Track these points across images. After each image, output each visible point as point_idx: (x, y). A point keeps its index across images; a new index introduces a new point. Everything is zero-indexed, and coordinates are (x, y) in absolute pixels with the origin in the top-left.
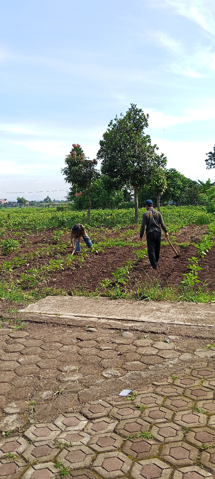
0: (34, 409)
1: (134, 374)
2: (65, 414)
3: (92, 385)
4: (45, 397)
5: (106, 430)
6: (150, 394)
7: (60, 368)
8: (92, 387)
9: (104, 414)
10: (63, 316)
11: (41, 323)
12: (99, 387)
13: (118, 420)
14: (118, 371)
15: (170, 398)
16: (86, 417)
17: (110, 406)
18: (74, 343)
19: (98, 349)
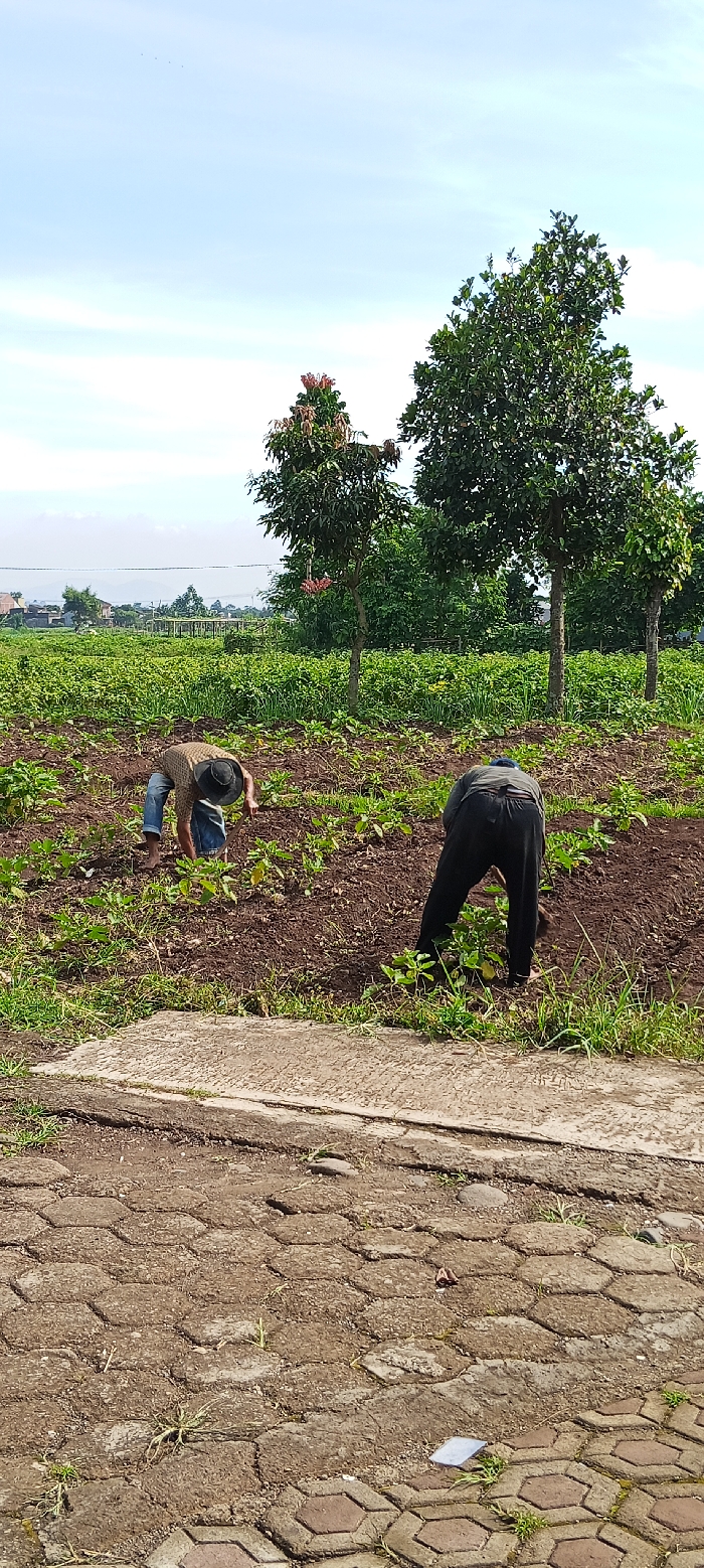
0: (64, 1496)
1: (500, 1371)
2: (195, 1530)
3: (318, 1410)
4: (118, 1450)
6: (565, 1463)
7: (189, 1326)
8: (317, 1417)
9: (361, 1538)
10: (218, 1103)
11: (125, 1125)
12: (349, 1419)
14: (431, 1356)
15: (648, 1487)
16: (284, 1547)
17: (387, 1504)
18: (254, 1219)
19: (355, 1252)
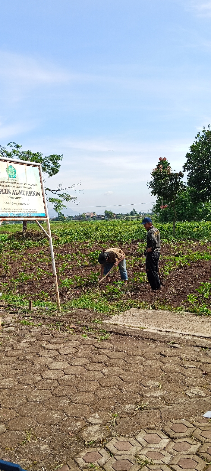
0: (116, 421)
2: (147, 430)
3: (175, 403)
4: (128, 411)
5: (189, 452)
7: (143, 383)
8: (175, 405)
9: (186, 434)
10: (146, 330)
11: (125, 335)
12: (182, 406)
13: (201, 442)
14: (202, 391)
16: (168, 435)
17: (193, 426)
18: (157, 358)
19: (182, 366)
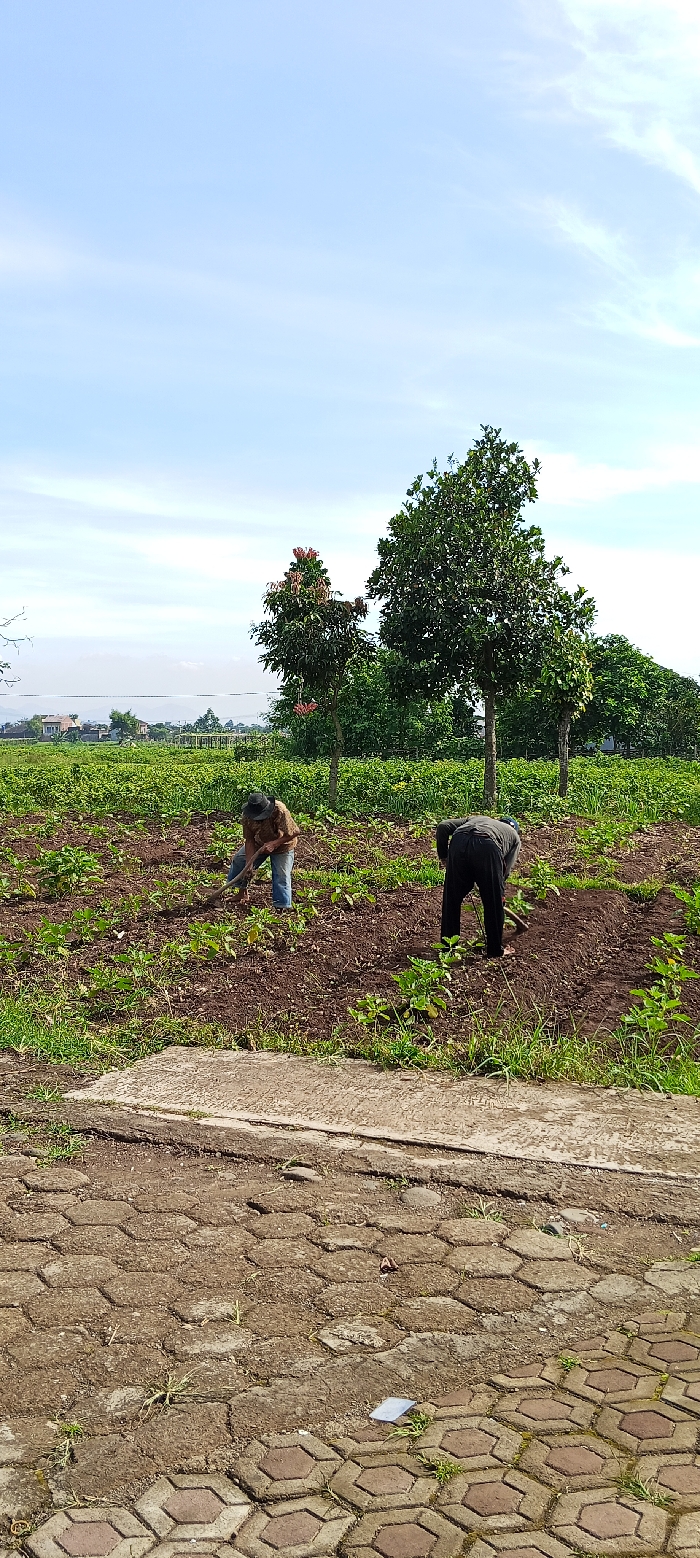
0: (71, 1450)
1: (429, 1342)
2: (176, 1478)
3: (280, 1376)
4: (117, 1410)
5: (312, 1547)
6: (478, 1419)
7: (179, 1307)
8: (279, 1381)
9: (311, 1483)
10: (212, 1122)
11: (136, 1141)
12: (306, 1383)
13: (356, 1508)
14: (374, 1330)
15: (545, 1439)
16: (248, 1491)
17: (333, 1454)
18: (235, 1218)
19: (316, 1244)
